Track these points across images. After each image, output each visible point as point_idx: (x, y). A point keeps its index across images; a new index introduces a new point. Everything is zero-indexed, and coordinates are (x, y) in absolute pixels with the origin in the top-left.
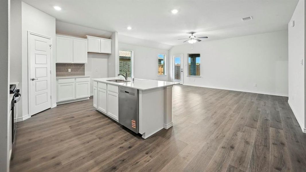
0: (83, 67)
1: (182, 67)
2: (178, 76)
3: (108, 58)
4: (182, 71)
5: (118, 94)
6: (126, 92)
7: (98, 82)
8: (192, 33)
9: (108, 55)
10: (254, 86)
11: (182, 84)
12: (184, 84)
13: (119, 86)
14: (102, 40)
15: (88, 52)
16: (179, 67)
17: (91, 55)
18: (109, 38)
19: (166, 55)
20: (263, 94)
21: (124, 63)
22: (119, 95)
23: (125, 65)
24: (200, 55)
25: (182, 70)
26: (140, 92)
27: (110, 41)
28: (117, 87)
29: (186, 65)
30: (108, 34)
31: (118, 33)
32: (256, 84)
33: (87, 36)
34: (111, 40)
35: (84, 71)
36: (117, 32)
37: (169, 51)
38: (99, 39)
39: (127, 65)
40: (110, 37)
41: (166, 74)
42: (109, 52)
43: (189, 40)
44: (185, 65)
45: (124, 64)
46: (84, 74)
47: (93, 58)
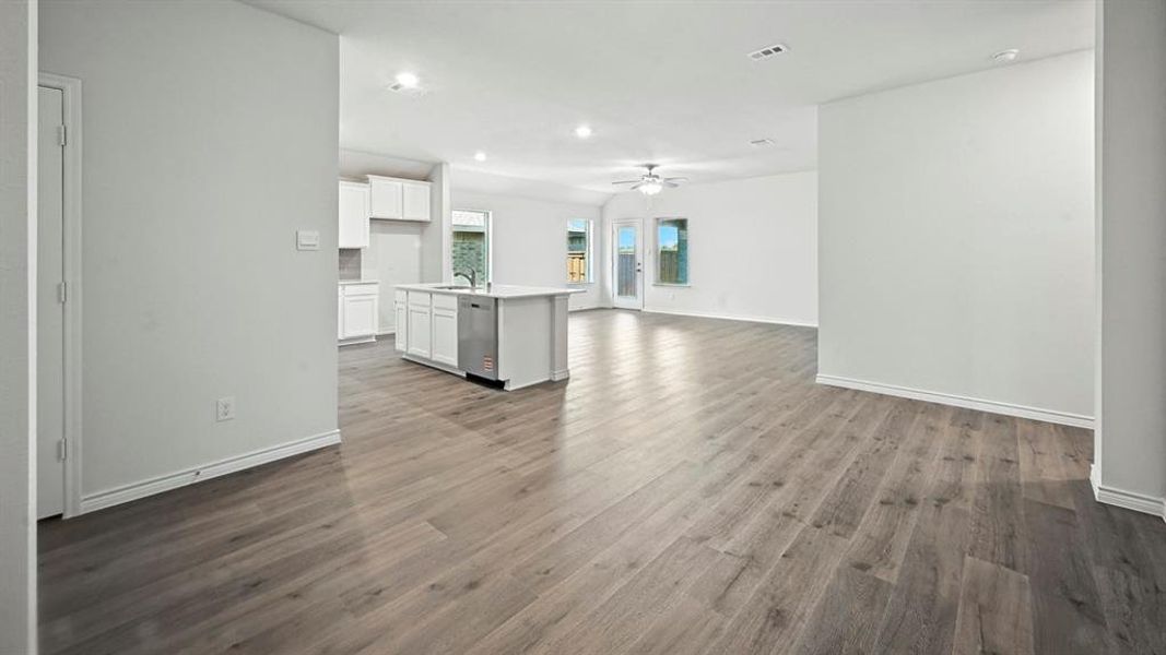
0: (355, 258)
1: (639, 259)
2: (627, 285)
3: (422, 232)
4: (639, 270)
5: (456, 314)
6: (473, 306)
7: (408, 291)
8: (651, 167)
9: (422, 224)
11: (640, 310)
12: (646, 310)
13: (459, 296)
14: (408, 184)
15: (371, 219)
16: (633, 257)
17: (377, 226)
18: (426, 179)
19: (592, 222)
21: (464, 246)
22: (458, 314)
23: (465, 251)
24: (689, 223)
25: (638, 268)
26: (501, 303)
27: (428, 189)
28: (456, 299)
29: (649, 251)
30: (424, 170)
31: (452, 165)
33: (369, 176)
34: (429, 183)
35: (359, 268)
36: (447, 164)
37: (602, 208)
38: (398, 183)
39: (472, 251)
40: (427, 175)
41: (592, 281)
42: (425, 217)
43: (642, 184)
44: (647, 251)
45: (463, 248)
46: (359, 277)
47: (384, 232)
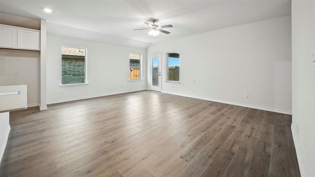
2: (155, 81)
4: (160, 75)
8: (154, 21)
10: (245, 97)
11: (160, 92)
12: (162, 92)
14: (21, 29)
16: (158, 69)
17: (4, 52)
19: (142, 55)
20: (257, 110)
29: (164, 67)
32: (247, 95)
36: (45, 20)
37: (146, 49)
38: (13, 29)
41: (142, 79)
